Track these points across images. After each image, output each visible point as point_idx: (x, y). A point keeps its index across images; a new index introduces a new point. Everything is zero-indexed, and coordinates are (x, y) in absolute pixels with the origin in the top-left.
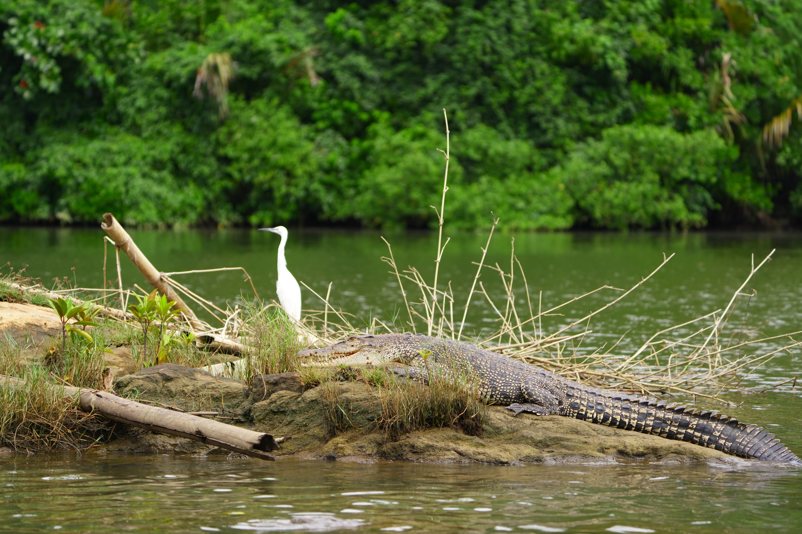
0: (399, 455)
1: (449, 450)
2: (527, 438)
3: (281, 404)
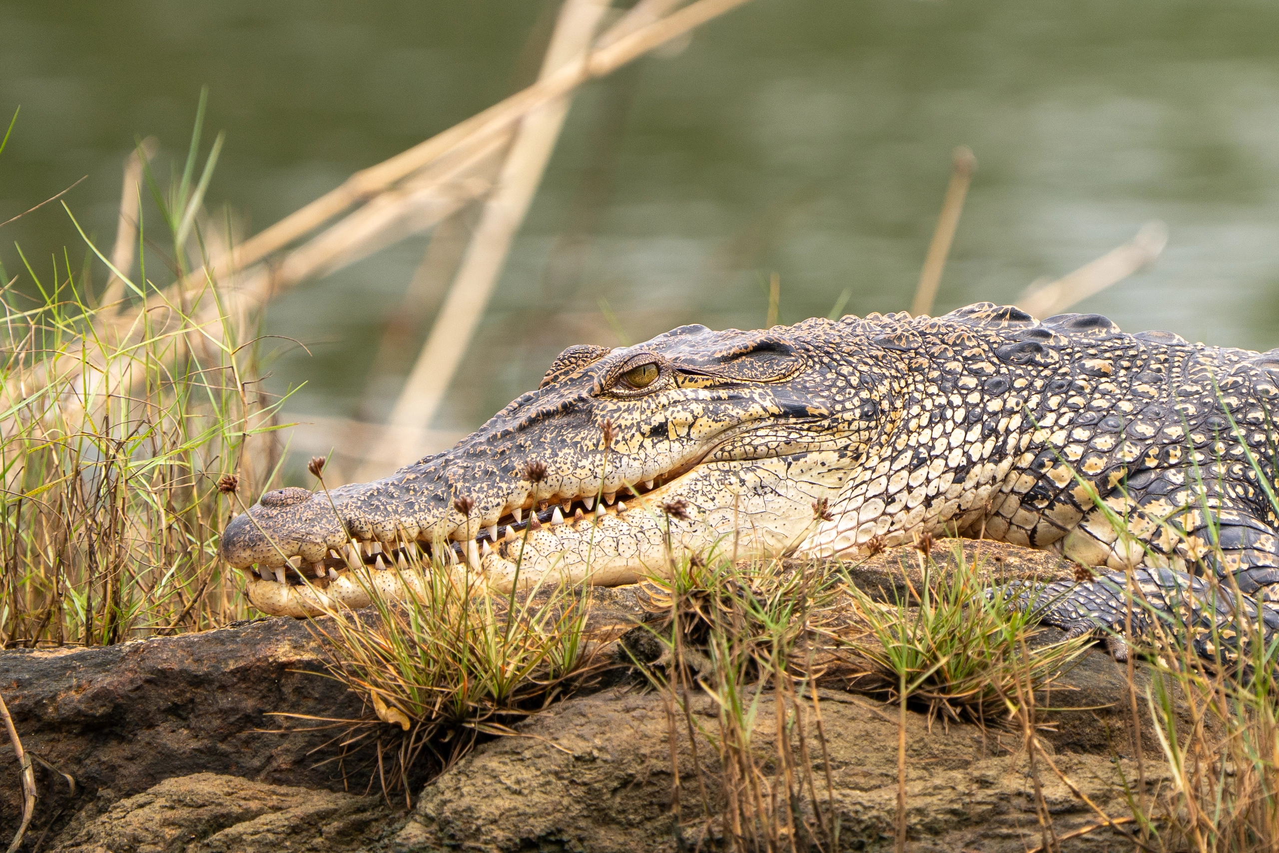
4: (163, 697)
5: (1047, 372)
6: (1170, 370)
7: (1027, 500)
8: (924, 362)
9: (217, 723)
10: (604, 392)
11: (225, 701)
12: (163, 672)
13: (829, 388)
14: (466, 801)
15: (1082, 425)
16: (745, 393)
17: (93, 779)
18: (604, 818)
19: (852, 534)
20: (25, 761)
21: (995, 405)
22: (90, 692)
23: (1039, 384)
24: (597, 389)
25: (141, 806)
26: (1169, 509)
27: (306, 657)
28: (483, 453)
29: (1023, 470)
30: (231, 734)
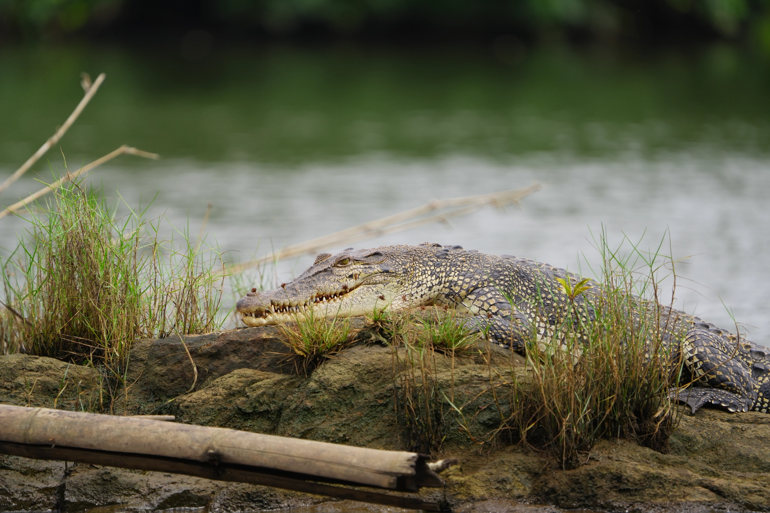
0: (587, 497)
1: (691, 485)
2: (748, 459)
3: (258, 397)
4: (231, 348)
5: (450, 261)
6: (479, 260)
7: (447, 296)
8: (417, 258)
9: (246, 355)
10: (335, 266)
11: (249, 349)
12: (231, 341)
13: (394, 265)
14: (327, 376)
15: (462, 276)
16: (373, 266)
17: (211, 370)
18: (363, 381)
19: (401, 305)
20: (194, 365)
21: (438, 270)
22: (211, 346)
23: (448, 264)
24: (333, 265)
25: (230, 377)
26: (486, 299)
27: (271, 337)
28: (304, 282)
29: (446, 288)
30: (250, 358)
